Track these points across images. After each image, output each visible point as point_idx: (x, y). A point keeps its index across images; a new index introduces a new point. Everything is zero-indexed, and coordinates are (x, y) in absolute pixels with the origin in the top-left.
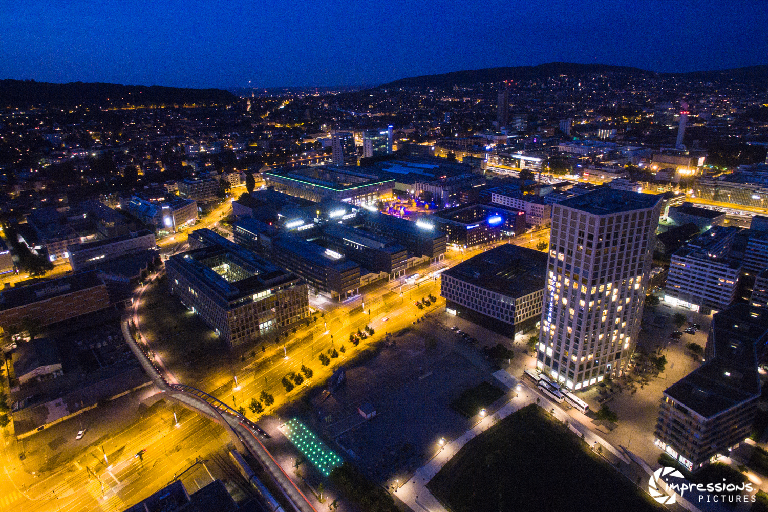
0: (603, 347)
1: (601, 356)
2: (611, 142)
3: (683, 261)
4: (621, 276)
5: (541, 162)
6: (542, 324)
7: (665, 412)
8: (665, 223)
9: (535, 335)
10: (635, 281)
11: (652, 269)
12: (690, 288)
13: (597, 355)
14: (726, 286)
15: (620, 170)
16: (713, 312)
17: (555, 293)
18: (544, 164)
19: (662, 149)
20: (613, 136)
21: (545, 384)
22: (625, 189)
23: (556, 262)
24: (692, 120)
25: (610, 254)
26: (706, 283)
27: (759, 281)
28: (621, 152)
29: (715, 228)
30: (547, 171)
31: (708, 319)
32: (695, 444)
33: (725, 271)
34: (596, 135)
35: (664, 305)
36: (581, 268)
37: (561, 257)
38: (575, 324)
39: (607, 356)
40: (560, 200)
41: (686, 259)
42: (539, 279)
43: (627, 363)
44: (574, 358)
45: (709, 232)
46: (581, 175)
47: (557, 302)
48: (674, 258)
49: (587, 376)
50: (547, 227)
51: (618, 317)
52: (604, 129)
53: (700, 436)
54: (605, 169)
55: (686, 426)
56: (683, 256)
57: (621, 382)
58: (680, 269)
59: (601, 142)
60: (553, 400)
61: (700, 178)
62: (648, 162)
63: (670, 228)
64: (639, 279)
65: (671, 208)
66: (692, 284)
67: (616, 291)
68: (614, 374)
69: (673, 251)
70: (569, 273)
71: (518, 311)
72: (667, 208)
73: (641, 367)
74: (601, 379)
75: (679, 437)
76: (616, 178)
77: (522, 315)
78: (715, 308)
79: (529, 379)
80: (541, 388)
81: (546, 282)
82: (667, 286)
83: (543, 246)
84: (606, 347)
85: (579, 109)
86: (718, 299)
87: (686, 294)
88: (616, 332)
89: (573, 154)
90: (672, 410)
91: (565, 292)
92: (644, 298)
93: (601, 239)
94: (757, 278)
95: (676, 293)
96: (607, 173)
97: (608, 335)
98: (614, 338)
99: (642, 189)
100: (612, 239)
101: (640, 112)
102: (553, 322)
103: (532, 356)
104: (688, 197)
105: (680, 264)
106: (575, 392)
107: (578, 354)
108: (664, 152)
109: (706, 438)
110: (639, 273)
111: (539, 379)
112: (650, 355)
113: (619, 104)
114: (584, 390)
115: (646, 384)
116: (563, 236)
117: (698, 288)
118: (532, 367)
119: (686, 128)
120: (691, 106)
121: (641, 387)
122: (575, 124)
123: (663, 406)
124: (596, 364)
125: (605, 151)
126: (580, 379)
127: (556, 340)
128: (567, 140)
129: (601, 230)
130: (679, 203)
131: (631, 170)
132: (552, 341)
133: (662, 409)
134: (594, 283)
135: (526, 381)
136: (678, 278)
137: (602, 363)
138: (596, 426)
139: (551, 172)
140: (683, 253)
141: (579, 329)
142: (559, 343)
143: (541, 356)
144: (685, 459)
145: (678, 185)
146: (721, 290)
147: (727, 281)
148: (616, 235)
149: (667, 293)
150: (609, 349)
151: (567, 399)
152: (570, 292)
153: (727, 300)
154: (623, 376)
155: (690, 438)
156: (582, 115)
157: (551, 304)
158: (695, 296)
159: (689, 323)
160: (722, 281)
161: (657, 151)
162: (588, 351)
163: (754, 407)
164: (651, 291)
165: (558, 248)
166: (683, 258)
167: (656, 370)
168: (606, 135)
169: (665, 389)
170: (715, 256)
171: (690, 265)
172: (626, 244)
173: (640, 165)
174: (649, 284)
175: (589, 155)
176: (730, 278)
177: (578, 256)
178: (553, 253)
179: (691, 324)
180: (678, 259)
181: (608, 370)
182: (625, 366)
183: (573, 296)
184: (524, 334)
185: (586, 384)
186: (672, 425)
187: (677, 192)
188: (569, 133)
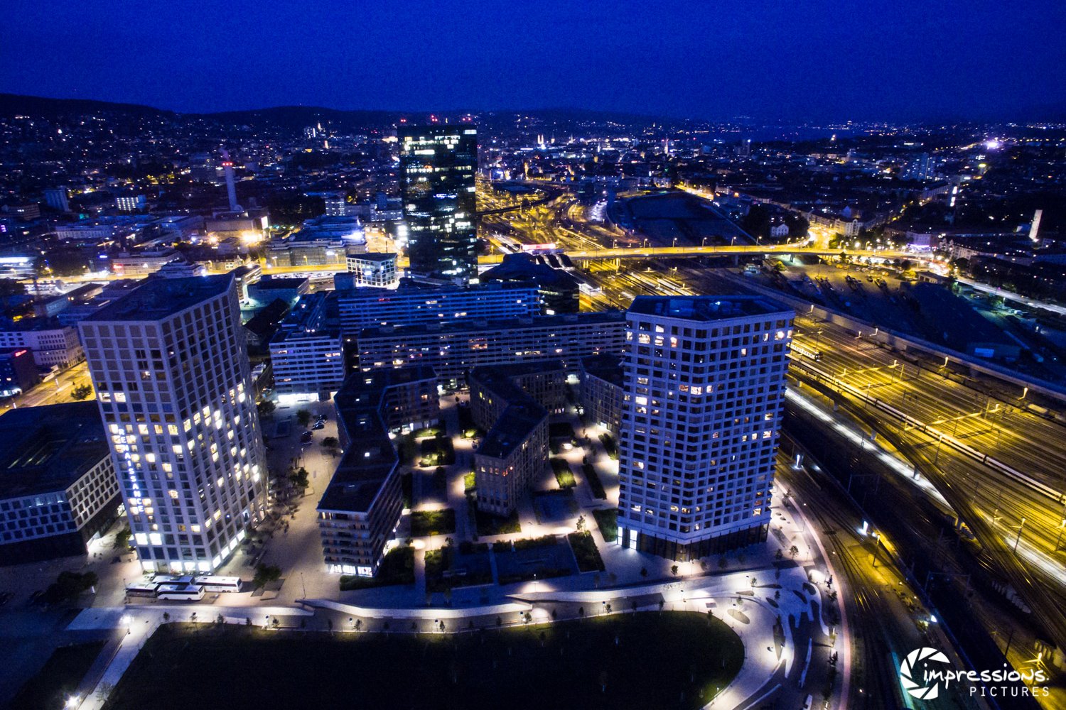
0: (228, 493)
1: (231, 506)
2: (143, 214)
3: (283, 347)
4: (217, 392)
5: (29, 262)
6: (128, 506)
7: (327, 530)
8: (248, 308)
9: (122, 528)
10: (237, 393)
11: (252, 370)
12: (302, 376)
13: (226, 508)
14: (335, 360)
15: (168, 251)
16: (333, 394)
17: (131, 452)
18: (38, 264)
19: (215, 214)
20: (143, 205)
21: (168, 588)
22: (183, 276)
23: (115, 408)
24: (239, 173)
25: (192, 368)
26: (314, 364)
27: (362, 343)
28: (161, 227)
29: (304, 298)
30: (47, 275)
31: (330, 403)
32: (365, 545)
33: (328, 344)
34: (116, 207)
35: (281, 408)
36: (159, 403)
37: (121, 397)
38: (178, 482)
39: (239, 501)
40: (87, 314)
41: (285, 344)
42: (96, 443)
43: (265, 498)
44: (196, 529)
45: (298, 306)
46: (111, 270)
47: (139, 465)
48: (273, 347)
49: (223, 542)
50: (80, 361)
51: (232, 446)
52: (125, 197)
53: (365, 534)
54: (146, 254)
55: (351, 532)
56: (283, 341)
57: (267, 526)
58: (283, 358)
59: (128, 217)
60: (190, 602)
61: (268, 243)
62: (201, 234)
63: (255, 311)
64: (240, 387)
65: (250, 286)
66: (302, 371)
67: (217, 414)
68: (255, 520)
69: (270, 339)
70: (142, 416)
71: (77, 507)
72: (245, 288)
73: (282, 495)
74: (242, 535)
75: (350, 549)
76: (165, 263)
77: (86, 509)
78: (333, 389)
79: (139, 596)
80: (162, 597)
81: (109, 442)
82: (277, 384)
83: (85, 391)
84: (233, 492)
85: (74, 170)
86: (332, 377)
87: (300, 385)
88: (237, 466)
89: (86, 240)
90: (333, 524)
91: (145, 445)
92: (255, 408)
93: (172, 353)
94: (359, 340)
95: (289, 388)
96: (150, 259)
97: (230, 475)
98: (238, 475)
99: (207, 271)
100: (188, 347)
101: (171, 168)
102: (145, 495)
103: (130, 560)
104: (263, 269)
105: (280, 352)
106: (215, 572)
107: (199, 520)
108: (219, 218)
109: (373, 533)
110: (239, 380)
111: (156, 585)
112: (288, 475)
113: (136, 159)
114: (226, 562)
115: (296, 511)
116: (112, 366)
117: (309, 373)
118: (136, 577)
119: (236, 184)
120: (233, 154)
121: (293, 517)
122: (73, 194)
123: (322, 525)
124: (228, 521)
125: (137, 228)
126: (214, 551)
127: (159, 518)
128: (68, 220)
129: (168, 340)
130: (256, 279)
131: (183, 249)
132: (154, 521)
133: (323, 529)
134: (184, 416)
135: (135, 601)
136: (285, 369)
137: (235, 515)
138: (258, 598)
139: (55, 274)
140: (280, 338)
141: (186, 486)
142: (166, 521)
143: (145, 553)
144: (363, 568)
145: (248, 256)
146: (331, 366)
147: (334, 355)
148: (192, 341)
149: (280, 392)
150: (237, 492)
151: (208, 588)
152: (154, 443)
153: (339, 376)
154: (268, 516)
155: (360, 543)
156: (82, 180)
157: (131, 471)
158: (309, 384)
159: (314, 417)
160: (329, 356)
161: (209, 217)
162: (211, 509)
163: (398, 475)
164: (261, 397)
165: (110, 386)
166: (282, 344)
167: (300, 489)
168: (131, 205)
169: (317, 505)
170: (313, 331)
171: (292, 349)
172: (209, 349)
173: (194, 239)
174: (256, 390)
175: (112, 238)
176: (336, 349)
177: (148, 387)
178: (104, 397)
179: (317, 418)
180: (277, 347)
181: (246, 519)
182: (264, 503)
183: (160, 444)
184: (102, 535)
185: (225, 552)
186: (339, 540)
187: (249, 264)
188: (67, 210)
